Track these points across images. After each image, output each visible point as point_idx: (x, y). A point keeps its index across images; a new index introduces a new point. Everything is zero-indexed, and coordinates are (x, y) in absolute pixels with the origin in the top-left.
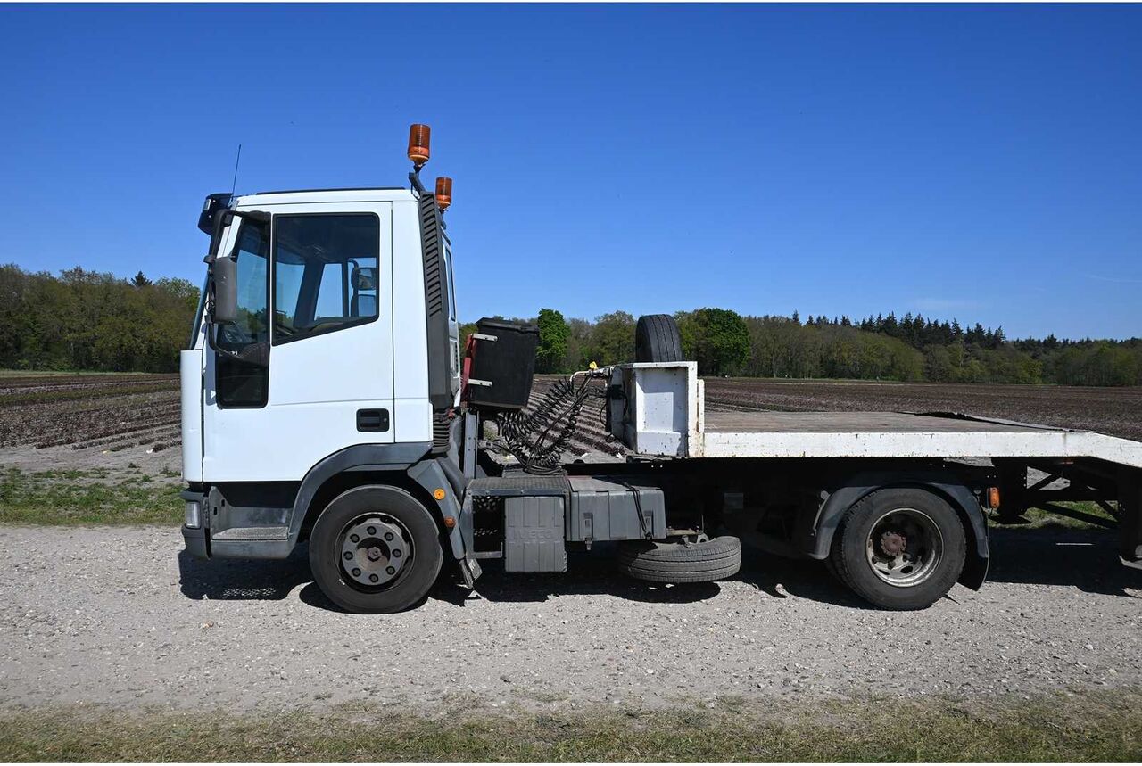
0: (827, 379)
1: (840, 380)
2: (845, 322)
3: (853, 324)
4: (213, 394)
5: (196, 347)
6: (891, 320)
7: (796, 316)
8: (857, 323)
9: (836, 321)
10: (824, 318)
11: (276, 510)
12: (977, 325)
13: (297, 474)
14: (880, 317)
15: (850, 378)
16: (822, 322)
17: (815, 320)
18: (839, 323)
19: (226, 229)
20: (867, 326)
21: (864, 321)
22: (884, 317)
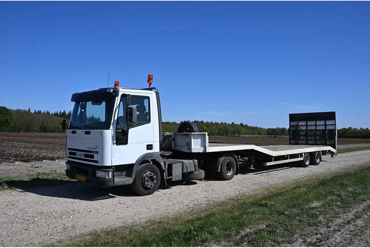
0: (43, 133)
1: (47, 133)
2: (48, 113)
3: (51, 113)
4: (115, 142)
5: (110, 129)
6: (64, 113)
7: (29, 110)
8: (53, 113)
9: (45, 112)
10: (40, 111)
11: (122, 172)
12: (92, 115)
13: (133, 162)
14: (60, 112)
15: (51, 133)
16: (39, 112)
17: (37, 112)
18: (46, 113)
19: (117, 98)
20: (56, 115)
21: (55, 113)
22: (62, 112)
